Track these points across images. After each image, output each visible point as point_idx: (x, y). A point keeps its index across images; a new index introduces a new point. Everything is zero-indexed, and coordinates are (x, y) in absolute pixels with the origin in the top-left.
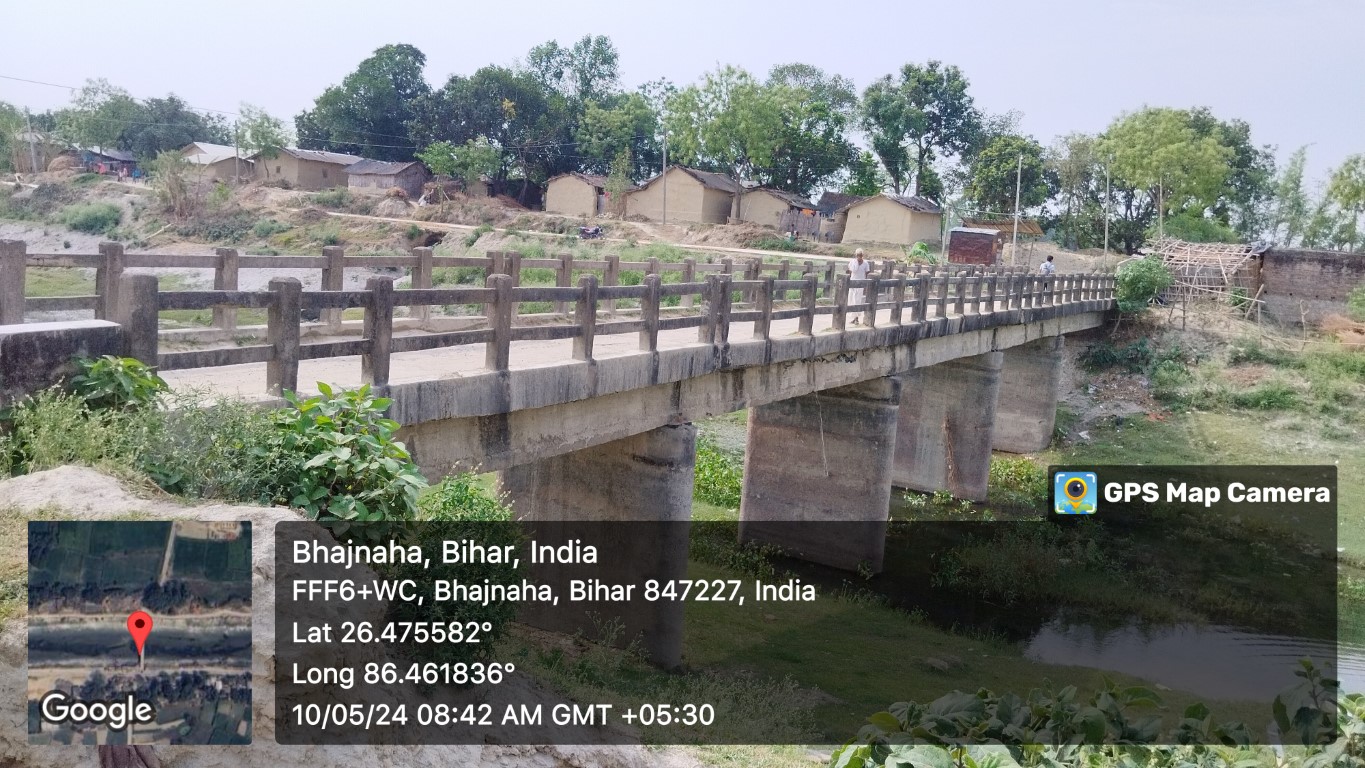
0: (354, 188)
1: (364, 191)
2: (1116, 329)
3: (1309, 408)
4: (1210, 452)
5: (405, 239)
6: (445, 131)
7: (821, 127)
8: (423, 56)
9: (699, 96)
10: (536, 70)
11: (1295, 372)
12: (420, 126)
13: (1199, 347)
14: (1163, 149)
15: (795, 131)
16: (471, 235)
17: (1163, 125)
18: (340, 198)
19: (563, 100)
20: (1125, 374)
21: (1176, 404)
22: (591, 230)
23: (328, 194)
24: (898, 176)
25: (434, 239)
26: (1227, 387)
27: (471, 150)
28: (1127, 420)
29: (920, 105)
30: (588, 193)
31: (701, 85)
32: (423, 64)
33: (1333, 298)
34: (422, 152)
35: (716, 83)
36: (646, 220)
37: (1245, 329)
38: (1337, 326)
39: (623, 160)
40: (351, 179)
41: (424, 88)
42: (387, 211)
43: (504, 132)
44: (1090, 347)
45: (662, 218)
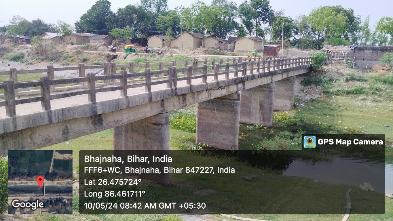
0: (92, 43)
1: (95, 44)
2: (312, 73)
3: (368, 93)
4: (339, 108)
5: (106, 58)
6: (117, 25)
7: (227, 18)
8: (110, 3)
9: (190, 10)
10: (143, 5)
11: (364, 83)
12: (110, 24)
13: (336, 76)
14: (326, 18)
15: (220, 19)
16: (125, 55)
17: (326, 11)
18: (88, 46)
19: (151, 13)
20: (315, 86)
21: (329, 94)
22: (160, 52)
23: (84, 45)
24: (250, 31)
25: (115, 57)
26: (344, 88)
27: (125, 30)
28: (315, 100)
29: (256, 9)
30: (160, 41)
31: (191, 7)
32: (110, 5)
33: (376, 60)
34: (110, 31)
35: (195, 6)
36: (177, 48)
37: (350, 70)
38: (377, 68)
39: (169, 30)
40: (91, 41)
41: (111, 13)
42: (102, 50)
43: (135, 24)
44: (304, 79)
45: (182, 47)
